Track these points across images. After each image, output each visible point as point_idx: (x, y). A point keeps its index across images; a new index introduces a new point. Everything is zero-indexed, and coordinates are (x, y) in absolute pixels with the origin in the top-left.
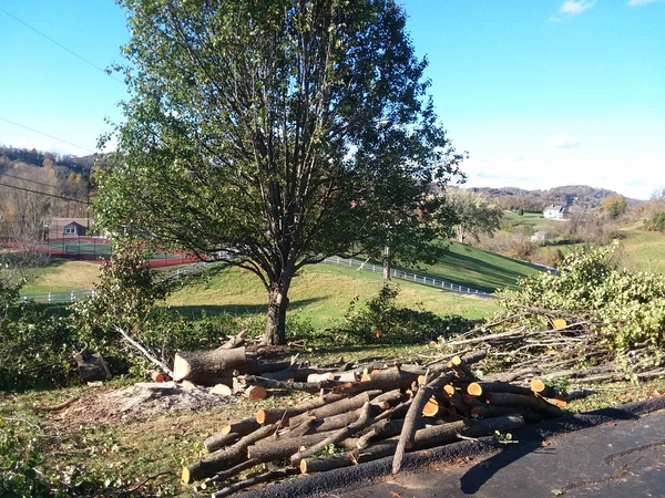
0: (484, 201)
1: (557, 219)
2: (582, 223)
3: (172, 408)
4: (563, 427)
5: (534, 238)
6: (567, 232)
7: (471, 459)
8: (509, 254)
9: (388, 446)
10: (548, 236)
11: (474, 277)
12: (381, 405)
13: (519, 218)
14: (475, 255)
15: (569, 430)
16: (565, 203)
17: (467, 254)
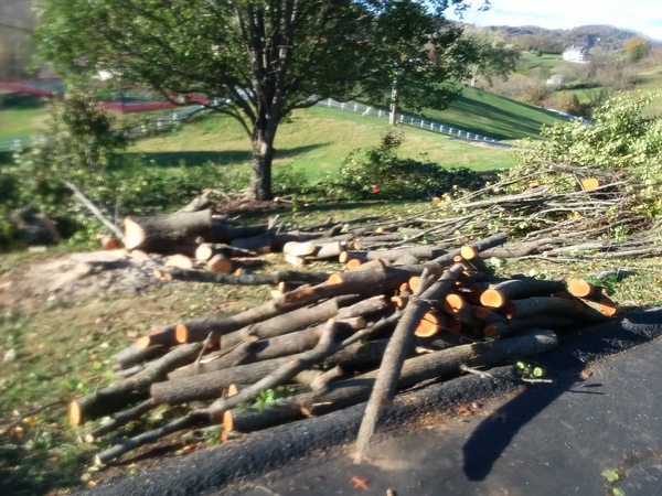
0: (501, 40)
1: (577, 61)
2: (603, 66)
3: (112, 289)
4: (609, 346)
5: (550, 82)
6: (585, 75)
7: (480, 406)
8: (521, 99)
9: (358, 388)
10: (565, 80)
11: (483, 122)
12: (353, 322)
13: (537, 60)
14: (486, 100)
15: (617, 349)
16: (586, 44)
17: (478, 99)
